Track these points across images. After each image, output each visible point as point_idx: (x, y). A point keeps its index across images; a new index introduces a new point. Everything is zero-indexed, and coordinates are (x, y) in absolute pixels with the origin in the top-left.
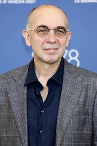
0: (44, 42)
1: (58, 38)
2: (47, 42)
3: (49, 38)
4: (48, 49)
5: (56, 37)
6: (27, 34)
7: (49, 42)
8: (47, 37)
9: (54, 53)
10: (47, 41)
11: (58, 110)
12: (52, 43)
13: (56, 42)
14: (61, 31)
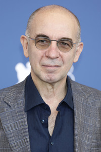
0: (42, 57)
1: (61, 53)
2: (47, 57)
3: (49, 51)
4: (47, 66)
5: (59, 51)
6: (25, 41)
7: (48, 57)
8: (47, 50)
9: (55, 71)
10: (47, 55)
11: (74, 141)
12: (52, 59)
13: (58, 58)
14: (65, 44)
